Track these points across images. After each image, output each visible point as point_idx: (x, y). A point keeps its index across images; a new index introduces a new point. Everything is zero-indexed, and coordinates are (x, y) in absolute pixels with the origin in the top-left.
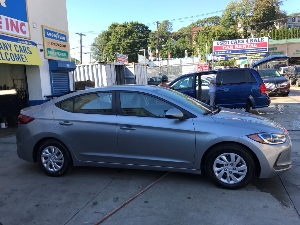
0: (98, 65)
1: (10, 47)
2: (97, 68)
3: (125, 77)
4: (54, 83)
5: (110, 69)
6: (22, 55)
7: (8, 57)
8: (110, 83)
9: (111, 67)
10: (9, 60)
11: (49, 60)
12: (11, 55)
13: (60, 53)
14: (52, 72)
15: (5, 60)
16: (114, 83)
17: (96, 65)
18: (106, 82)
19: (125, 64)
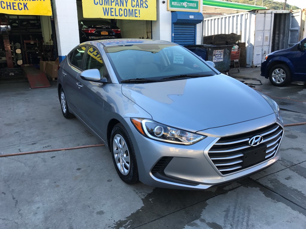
0: (248, 14)
1: (126, 3)
2: (246, 18)
3: (290, 28)
4: (176, 36)
5: (263, 19)
6: (137, 10)
7: (122, 12)
8: (260, 37)
9: (265, 16)
10: (121, 16)
11: (172, 12)
12: (125, 10)
13: (188, 3)
14: (173, 25)
15: (117, 16)
16: (267, 38)
17: (245, 14)
18: (254, 36)
19: (293, 11)
